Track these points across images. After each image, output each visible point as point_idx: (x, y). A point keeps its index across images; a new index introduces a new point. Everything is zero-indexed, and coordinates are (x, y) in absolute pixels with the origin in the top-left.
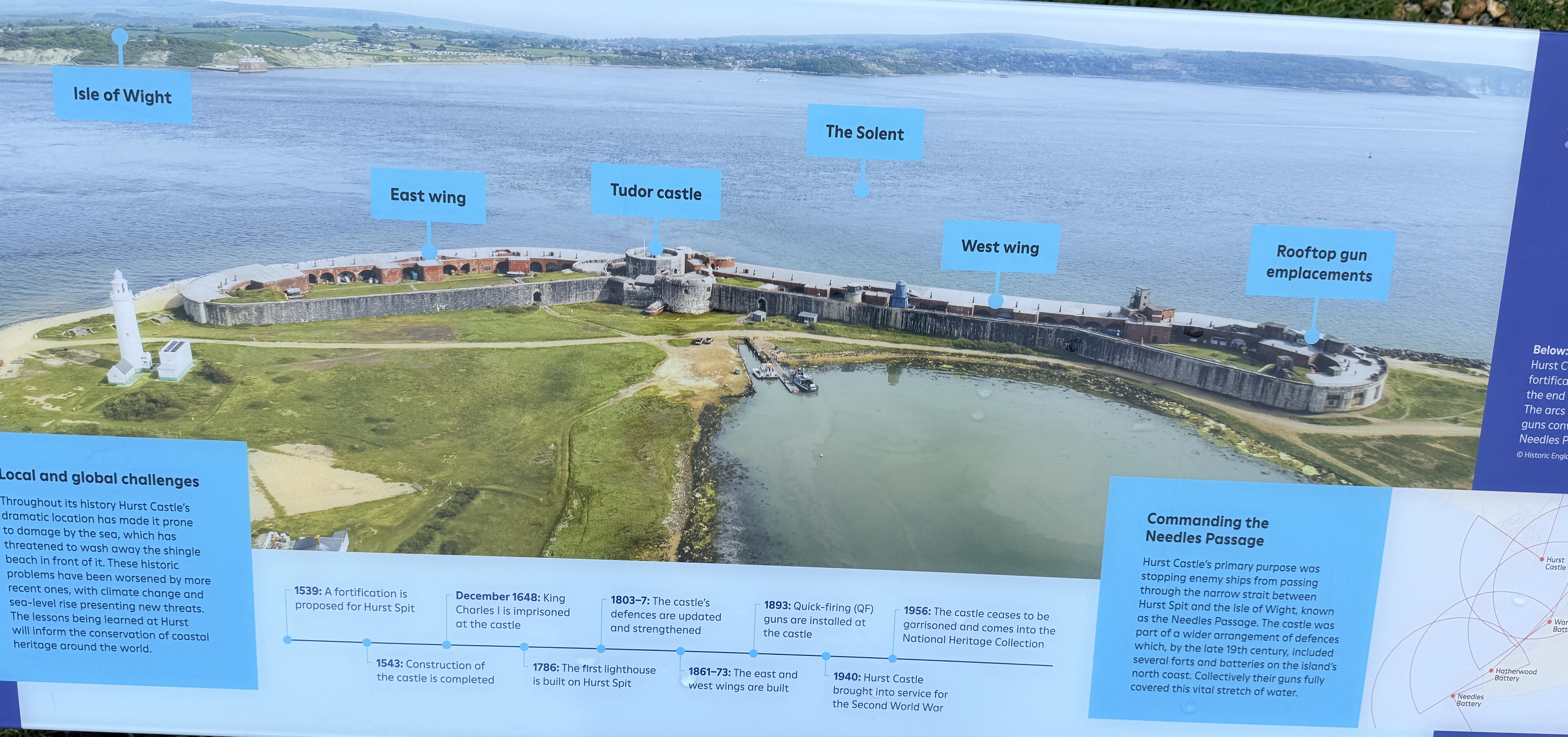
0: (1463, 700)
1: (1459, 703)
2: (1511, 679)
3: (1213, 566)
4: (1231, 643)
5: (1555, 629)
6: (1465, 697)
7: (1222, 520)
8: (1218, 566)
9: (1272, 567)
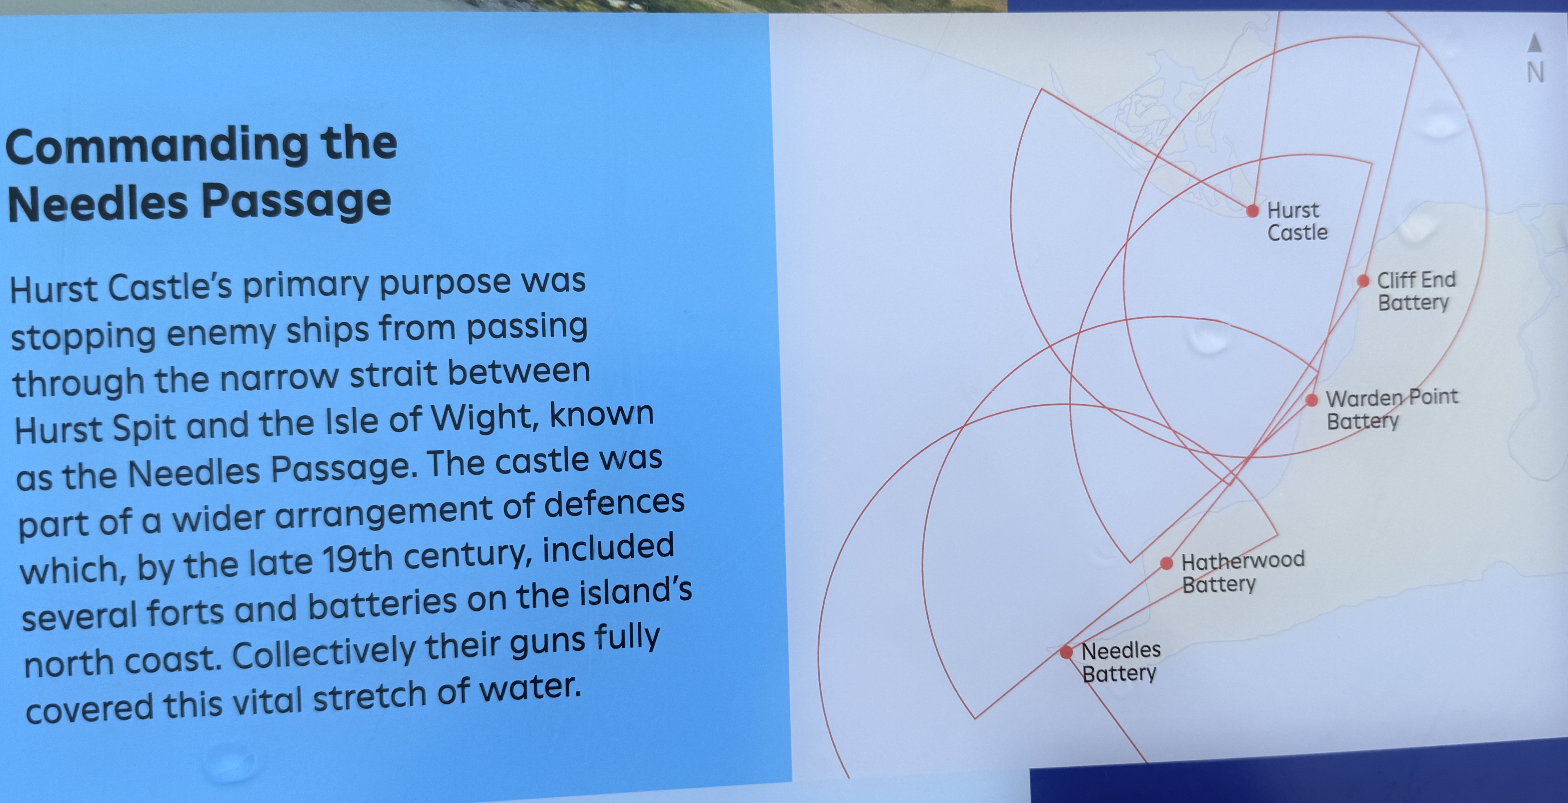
0: (1098, 664)
1: (1089, 675)
2: (1232, 585)
3: (237, 287)
4: (338, 537)
5: (1334, 422)
6: (1102, 653)
7: (245, 139)
8: (253, 287)
9: (432, 283)
